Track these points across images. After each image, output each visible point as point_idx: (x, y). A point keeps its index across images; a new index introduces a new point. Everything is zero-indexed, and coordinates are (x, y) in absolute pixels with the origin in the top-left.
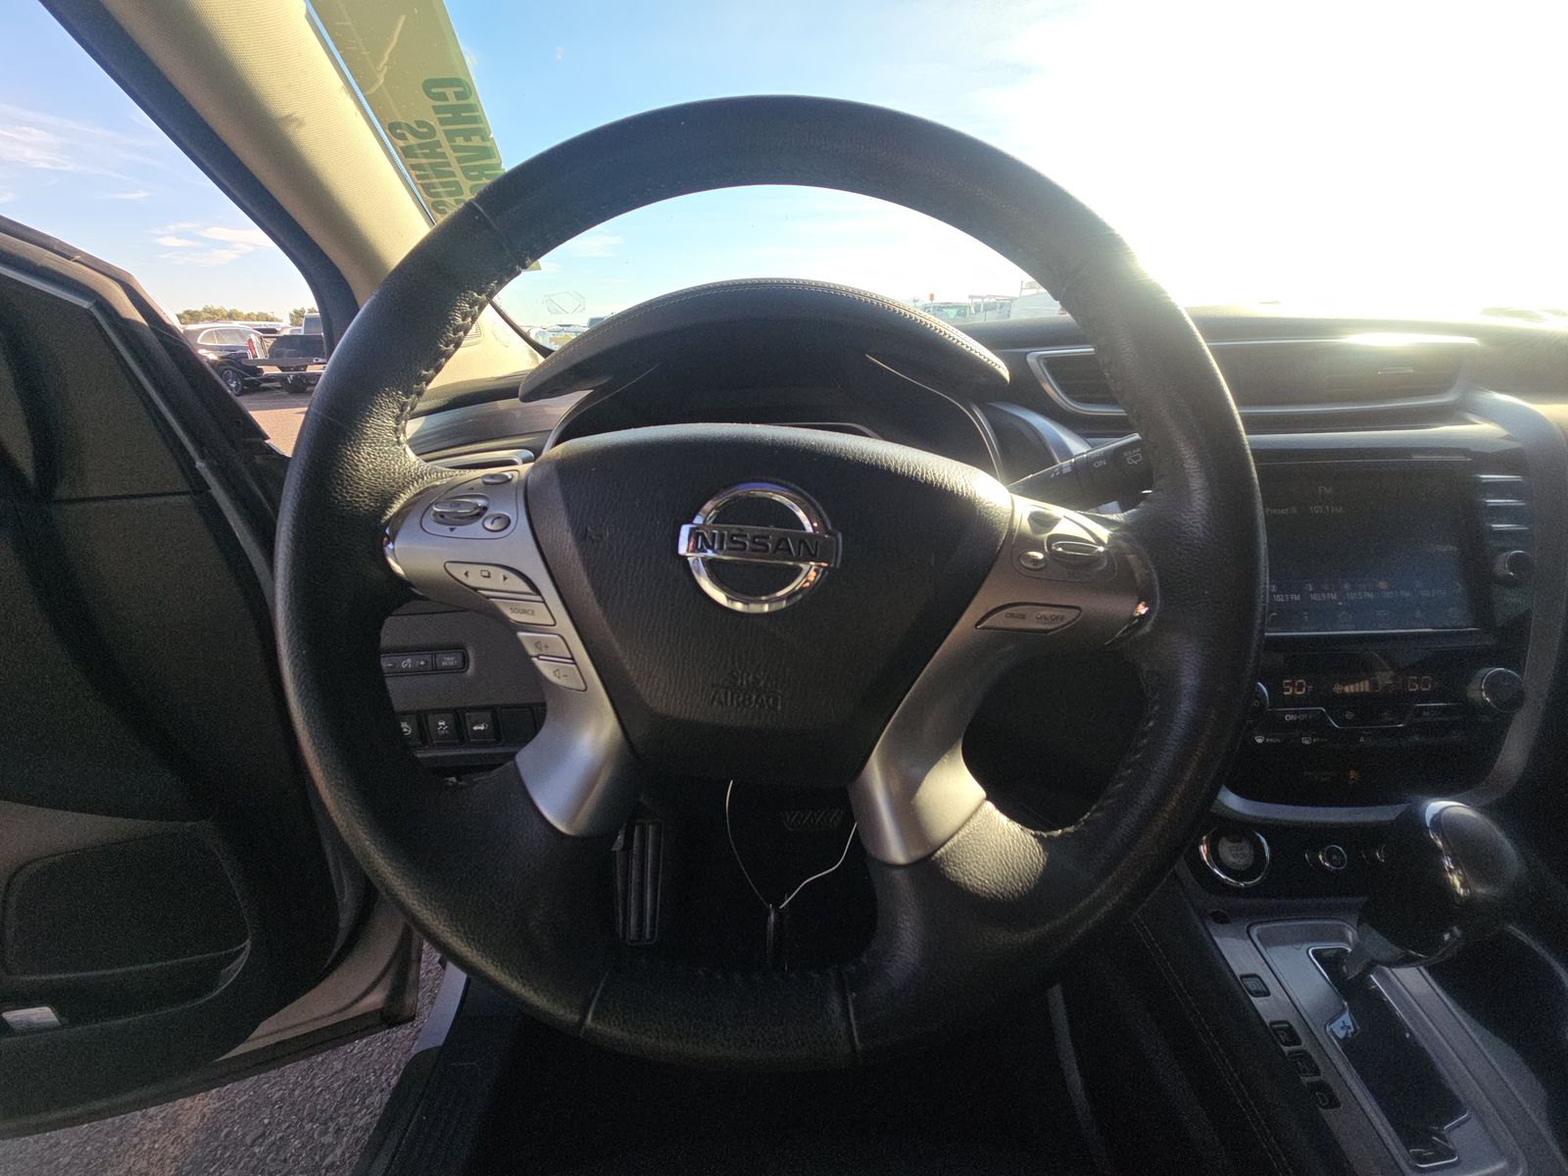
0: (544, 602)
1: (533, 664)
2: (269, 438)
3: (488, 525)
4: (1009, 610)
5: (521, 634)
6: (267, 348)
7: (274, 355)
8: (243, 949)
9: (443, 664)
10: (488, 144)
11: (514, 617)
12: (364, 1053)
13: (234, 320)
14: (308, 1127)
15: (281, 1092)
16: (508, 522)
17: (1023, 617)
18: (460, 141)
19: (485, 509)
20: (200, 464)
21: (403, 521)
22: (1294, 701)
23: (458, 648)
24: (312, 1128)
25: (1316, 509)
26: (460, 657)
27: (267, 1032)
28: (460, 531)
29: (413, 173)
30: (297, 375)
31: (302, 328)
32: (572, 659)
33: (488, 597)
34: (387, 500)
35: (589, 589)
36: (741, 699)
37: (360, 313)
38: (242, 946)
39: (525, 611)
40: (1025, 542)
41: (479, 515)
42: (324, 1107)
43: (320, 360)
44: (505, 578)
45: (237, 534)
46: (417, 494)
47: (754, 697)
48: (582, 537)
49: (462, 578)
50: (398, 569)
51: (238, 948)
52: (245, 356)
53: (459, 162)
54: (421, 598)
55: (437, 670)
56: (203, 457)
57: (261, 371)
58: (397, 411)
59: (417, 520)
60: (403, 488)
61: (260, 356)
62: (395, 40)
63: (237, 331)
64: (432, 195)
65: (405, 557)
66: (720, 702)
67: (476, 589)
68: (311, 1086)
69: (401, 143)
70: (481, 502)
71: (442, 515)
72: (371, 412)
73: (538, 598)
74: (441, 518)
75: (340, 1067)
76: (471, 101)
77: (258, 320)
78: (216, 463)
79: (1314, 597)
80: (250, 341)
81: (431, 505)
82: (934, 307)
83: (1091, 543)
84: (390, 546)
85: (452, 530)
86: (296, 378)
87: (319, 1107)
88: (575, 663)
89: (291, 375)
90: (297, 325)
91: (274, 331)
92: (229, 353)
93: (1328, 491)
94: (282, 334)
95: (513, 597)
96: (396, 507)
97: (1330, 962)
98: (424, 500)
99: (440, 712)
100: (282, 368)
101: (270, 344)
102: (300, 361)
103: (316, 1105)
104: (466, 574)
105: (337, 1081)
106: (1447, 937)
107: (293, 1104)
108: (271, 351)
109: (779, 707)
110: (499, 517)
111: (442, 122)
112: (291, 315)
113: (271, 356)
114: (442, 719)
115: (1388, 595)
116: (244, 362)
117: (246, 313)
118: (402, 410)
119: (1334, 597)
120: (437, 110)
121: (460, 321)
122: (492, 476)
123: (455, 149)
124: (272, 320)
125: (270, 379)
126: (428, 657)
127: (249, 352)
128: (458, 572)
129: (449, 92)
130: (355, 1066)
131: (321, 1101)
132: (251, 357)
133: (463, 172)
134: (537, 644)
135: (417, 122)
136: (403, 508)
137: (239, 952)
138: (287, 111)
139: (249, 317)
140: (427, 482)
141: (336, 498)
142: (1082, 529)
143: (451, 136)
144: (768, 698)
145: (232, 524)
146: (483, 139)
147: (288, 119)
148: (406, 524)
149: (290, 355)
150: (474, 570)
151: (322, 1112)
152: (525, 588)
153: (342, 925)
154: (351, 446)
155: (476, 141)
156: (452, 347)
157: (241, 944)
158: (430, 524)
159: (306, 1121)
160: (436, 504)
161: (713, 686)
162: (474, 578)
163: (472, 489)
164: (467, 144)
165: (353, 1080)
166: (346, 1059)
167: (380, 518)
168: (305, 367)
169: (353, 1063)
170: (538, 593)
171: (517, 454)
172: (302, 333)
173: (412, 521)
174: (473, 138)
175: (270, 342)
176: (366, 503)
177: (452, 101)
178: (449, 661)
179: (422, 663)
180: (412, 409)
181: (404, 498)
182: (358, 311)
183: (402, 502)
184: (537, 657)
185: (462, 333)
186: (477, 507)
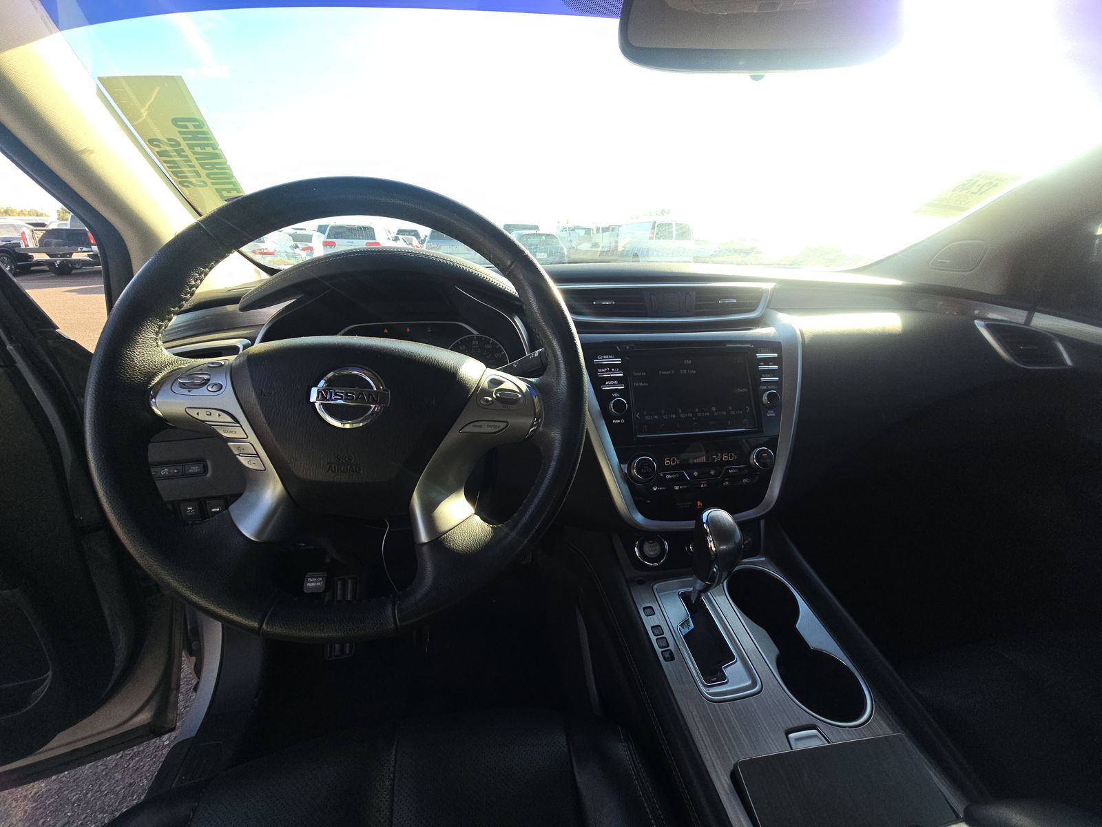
0: (241, 427)
1: (237, 458)
2: (58, 328)
3: (210, 389)
4: (475, 424)
5: (230, 444)
6: (37, 239)
7: (44, 245)
8: (47, 677)
9: (190, 471)
10: (217, 151)
11: (226, 435)
12: (138, 766)
13: (10, 215)
14: (100, 816)
15: (77, 796)
16: (221, 387)
17: (481, 426)
18: (198, 149)
19: (209, 380)
20: (9, 347)
21: (161, 386)
22: (669, 468)
23: (200, 461)
24: (103, 817)
25: (684, 372)
26: (202, 465)
27: (60, 743)
28: (194, 392)
29: (165, 165)
30: (63, 261)
31: (69, 222)
32: (257, 454)
33: (211, 425)
34: (151, 376)
35: (263, 419)
36: (342, 469)
37: (133, 279)
38: (46, 675)
39: (231, 432)
40: (485, 392)
41: (205, 384)
42: (111, 803)
43: (85, 249)
44: (219, 415)
45: (35, 393)
46: (171, 372)
47: (349, 468)
48: (260, 395)
49: (196, 416)
50: (159, 413)
51: (44, 676)
52: (18, 245)
53: (197, 160)
54: (171, 427)
55: (185, 475)
56: (12, 342)
57: (31, 257)
58: (157, 329)
59: (170, 385)
60: (161, 370)
61: (31, 245)
62: (152, 99)
63: (13, 226)
64: (179, 177)
65: (164, 405)
66: (332, 471)
67: (203, 421)
68: (99, 790)
69: (157, 149)
70: (206, 377)
71: (184, 384)
72: (141, 330)
73: (238, 425)
74: (183, 385)
75: (120, 777)
76: (204, 129)
77: (30, 215)
78: (20, 345)
79: (683, 416)
80: (23, 233)
81: (177, 379)
82: (569, 228)
83: (516, 392)
84: (154, 400)
85: (189, 391)
86: (62, 262)
87: (106, 803)
88: (259, 457)
89: (58, 261)
90: (63, 220)
91: (43, 225)
92: (4, 243)
93: (689, 362)
94: (50, 228)
95: (224, 425)
96: (157, 380)
97: (685, 597)
98: (173, 376)
99: (189, 501)
100: (49, 255)
101: (40, 236)
102: (66, 249)
103: (104, 803)
104: (198, 414)
105: (118, 786)
106: (715, 569)
107: (87, 803)
108: (41, 241)
109: (362, 472)
110: (216, 385)
111: (185, 139)
112: (58, 211)
113: (41, 246)
114: (189, 506)
115: (716, 414)
116: (17, 250)
117: (19, 210)
118: (159, 329)
119: (691, 415)
120: (181, 133)
121: (193, 283)
122: (213, 363)
123: (194, 153)
124: (41, 215)
125: (39, 263)
126: (180, 468)
127: (22, 242)
128: (193, 413)
129: (190, 124)
130: (131, 775)
131: (107, 799)
132: (23, 246)
133: (201, 166)
134: (239, 448)
135: (168, 139)
136: (161, 379)
137: (44, 680)
138: (84, 147)
139: (21, 213)
140: (174, 367)
141: (121, 376)
142: (514, 386)
143: (191, 147)
144: (356, 468)
145: (31, 386)
146: (214, 149)
147: (84, 151)
148: (163, 388)
149: (58, 245)
150: (203, 412)
151: (109, 806)
152: (231, 420)
153: (117, 665)
154: (129, 348)
155: (209, 150)
156: (189, 295)
157: (45, 674)
158: (176, 388)
159: (98, 813)
160: (180, 378)
161: (328, 463)
162: (202, 416)
163: (201, 370)
164: (202, 151)
165: (131, 785)
166: (124, 771)
167: (147, 386)
168: (71, 254)
169: (130, 773)
170: (238, 422)
171: (240, 342)
172: (68, 227)
173: (166, 387)
174: (206, 148)
175: (40, 234)
176: (138, 378)
177: (192, 129)
178: (194, 469)
179: (176, 471)
180: (165, 328)
181: (161, 375)
182: (133, 277)
183: (160, 377)
184: (239, 455)
185: (194, 289)
186: (204, 379)
